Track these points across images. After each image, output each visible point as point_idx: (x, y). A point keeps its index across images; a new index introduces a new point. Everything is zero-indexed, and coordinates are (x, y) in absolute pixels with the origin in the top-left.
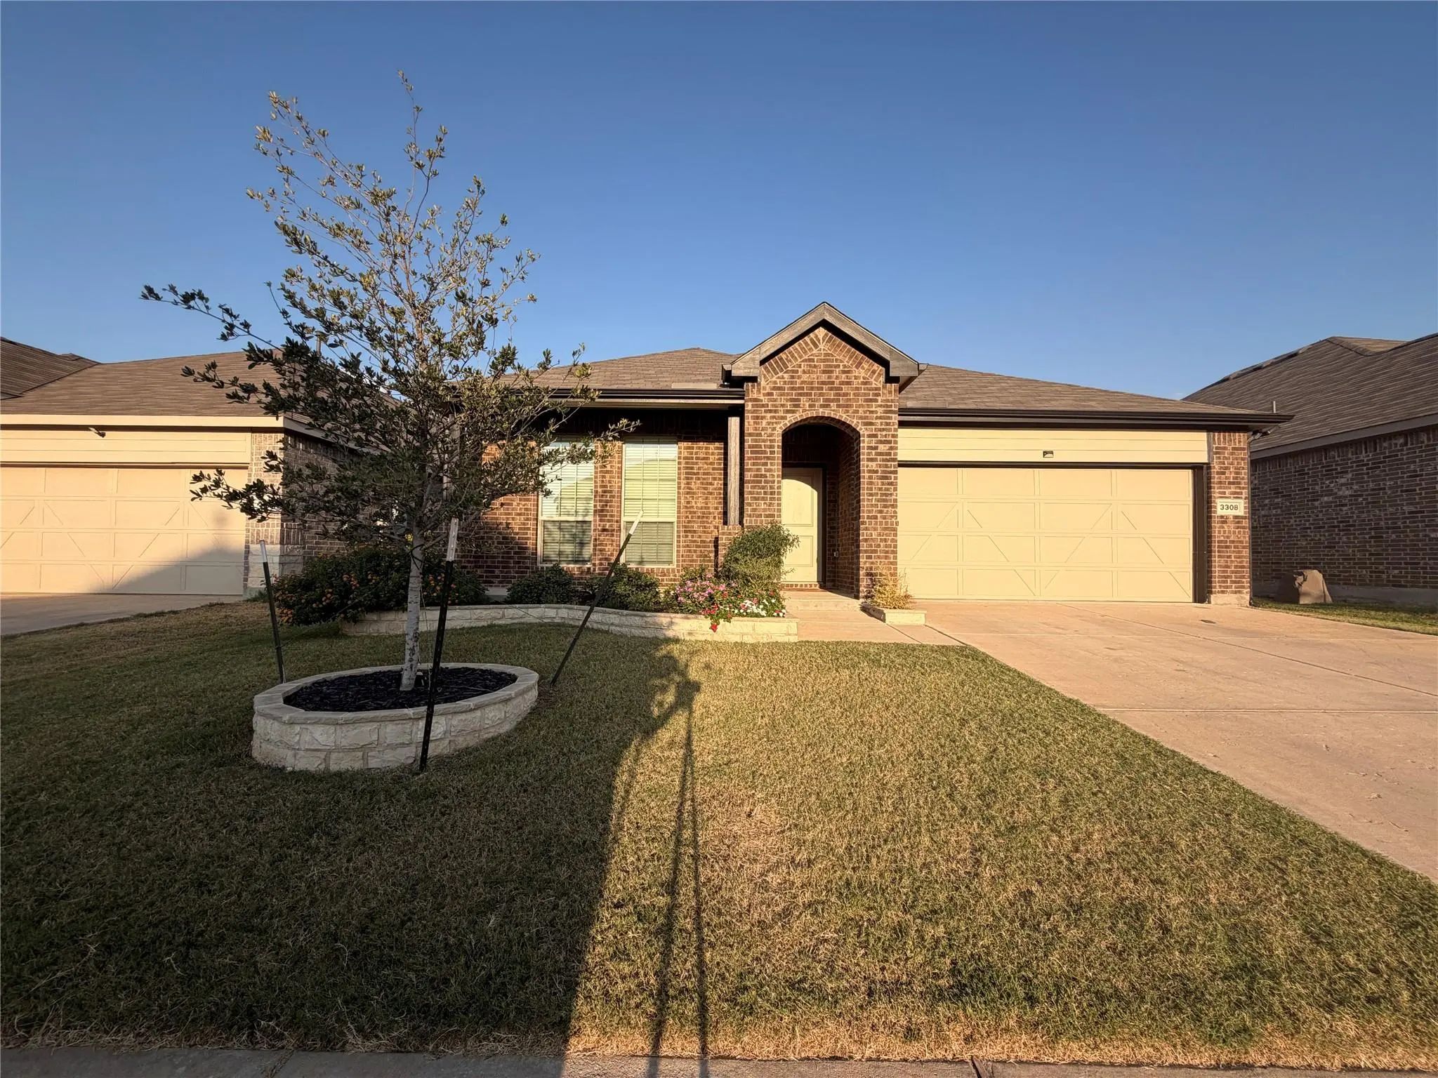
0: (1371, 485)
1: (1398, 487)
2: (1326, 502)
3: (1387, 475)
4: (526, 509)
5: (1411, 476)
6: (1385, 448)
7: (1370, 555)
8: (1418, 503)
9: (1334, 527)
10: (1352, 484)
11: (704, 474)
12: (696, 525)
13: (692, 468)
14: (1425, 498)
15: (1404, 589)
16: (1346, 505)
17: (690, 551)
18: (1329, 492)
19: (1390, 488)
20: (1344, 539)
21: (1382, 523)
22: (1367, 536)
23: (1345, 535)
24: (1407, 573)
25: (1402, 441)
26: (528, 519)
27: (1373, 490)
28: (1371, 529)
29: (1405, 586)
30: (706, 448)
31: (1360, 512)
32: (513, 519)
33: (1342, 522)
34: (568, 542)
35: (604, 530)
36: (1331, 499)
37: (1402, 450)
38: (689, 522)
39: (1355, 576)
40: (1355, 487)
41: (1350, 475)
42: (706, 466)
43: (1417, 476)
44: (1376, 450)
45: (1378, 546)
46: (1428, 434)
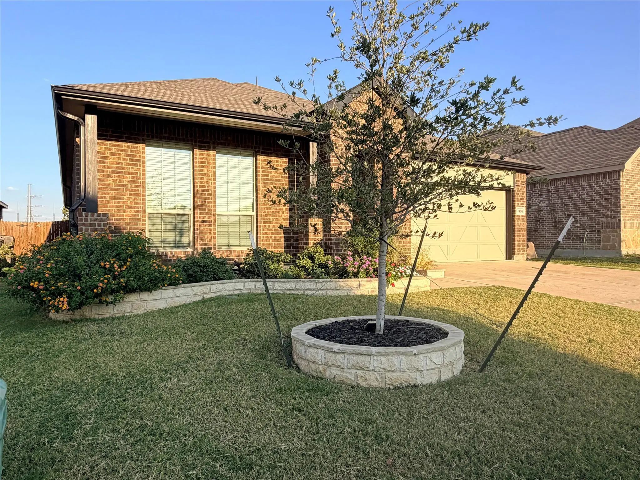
0: (553, 202)
1: (563, 203)
2: (534, 209)
3: (559, 197)
4: (137, 203)
5: (568, 198)
6: (559, 184)
7: (552, 234)
8: (571, 211)
9: (537, 221)
10: (545, 201)
11: (276, 180)
12: (271, 218)
13: (267, 176)
14: (573, 208)
15: (565, 250)
16: (542, 211)
17: (267, 237)
18: (536, 204)
19: (560, 203)
20: (542, 227)
21: (557, 220)
22: (551, 226)
23: (542, 225)
24: (566, 242)
25: (565, 181)
26: (138, 212)
27: (553, 204)
28: (552, 222)
29: (565, 249)
30: (277, 161)
31: (548, 214)
32: (124, 211)
33: (541, 219)
34: (170, 231)
35: (203, 221)
36: (536, 207)
37: (565, 186)
38: (266, 215)
39: (546, 245)
40: (546, 202)
41: (544, 196)
42: (277, 175)
43: (570, 198)
44: (555, 184)
45: (555, 230)
46: (575, 179)
